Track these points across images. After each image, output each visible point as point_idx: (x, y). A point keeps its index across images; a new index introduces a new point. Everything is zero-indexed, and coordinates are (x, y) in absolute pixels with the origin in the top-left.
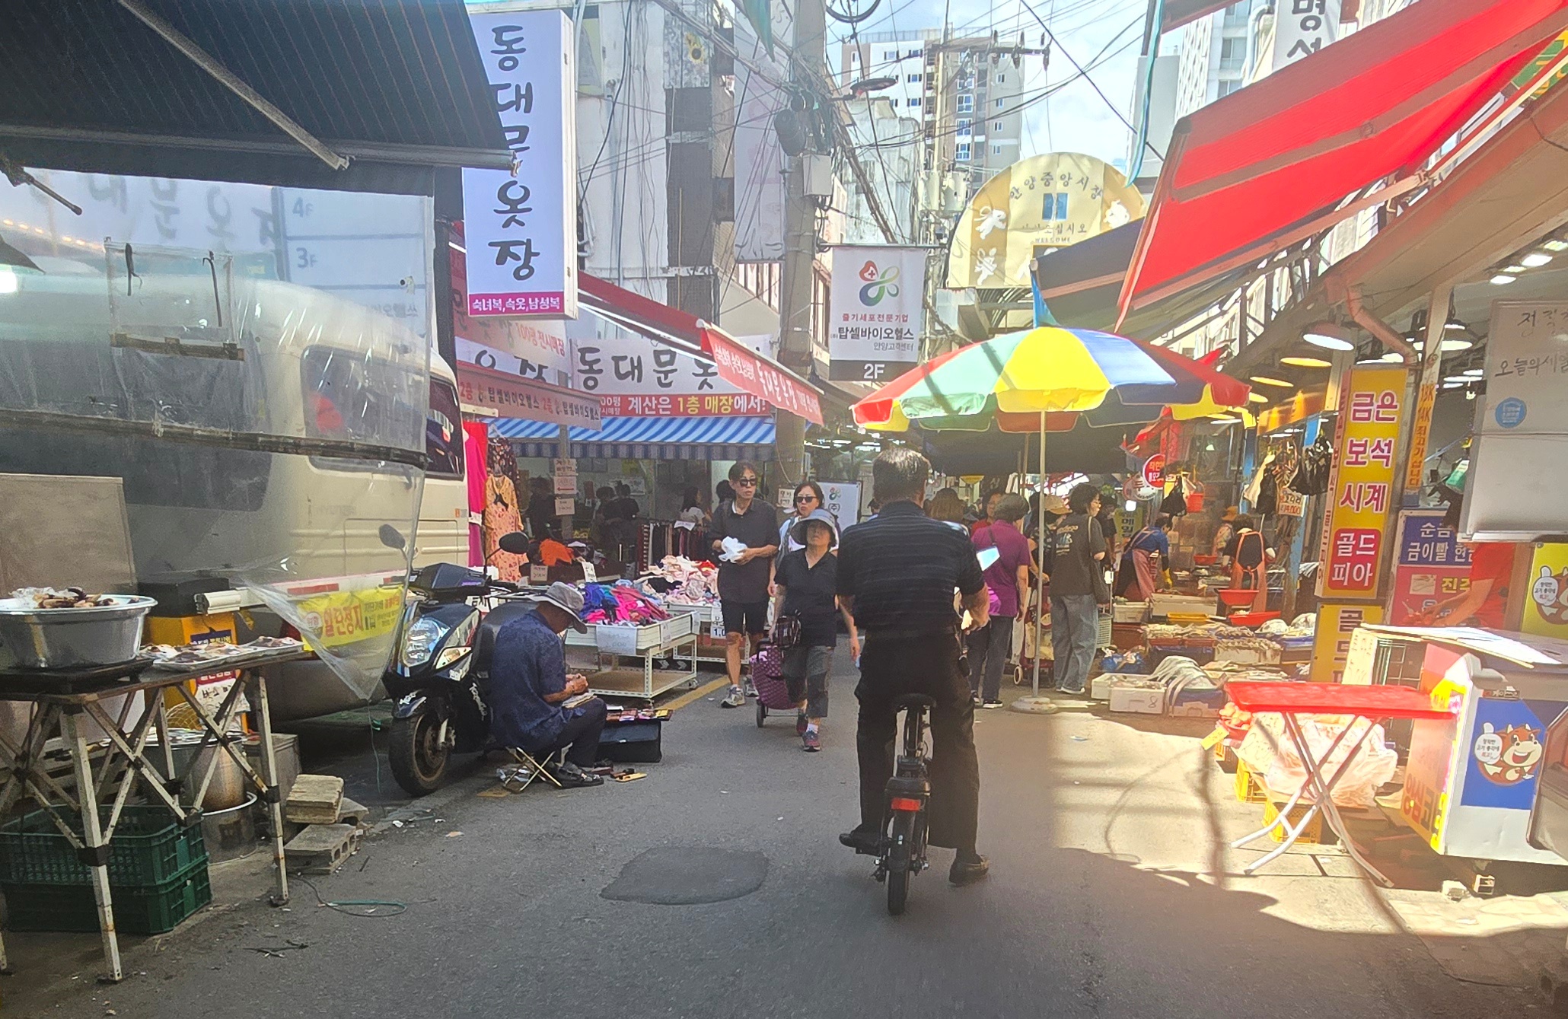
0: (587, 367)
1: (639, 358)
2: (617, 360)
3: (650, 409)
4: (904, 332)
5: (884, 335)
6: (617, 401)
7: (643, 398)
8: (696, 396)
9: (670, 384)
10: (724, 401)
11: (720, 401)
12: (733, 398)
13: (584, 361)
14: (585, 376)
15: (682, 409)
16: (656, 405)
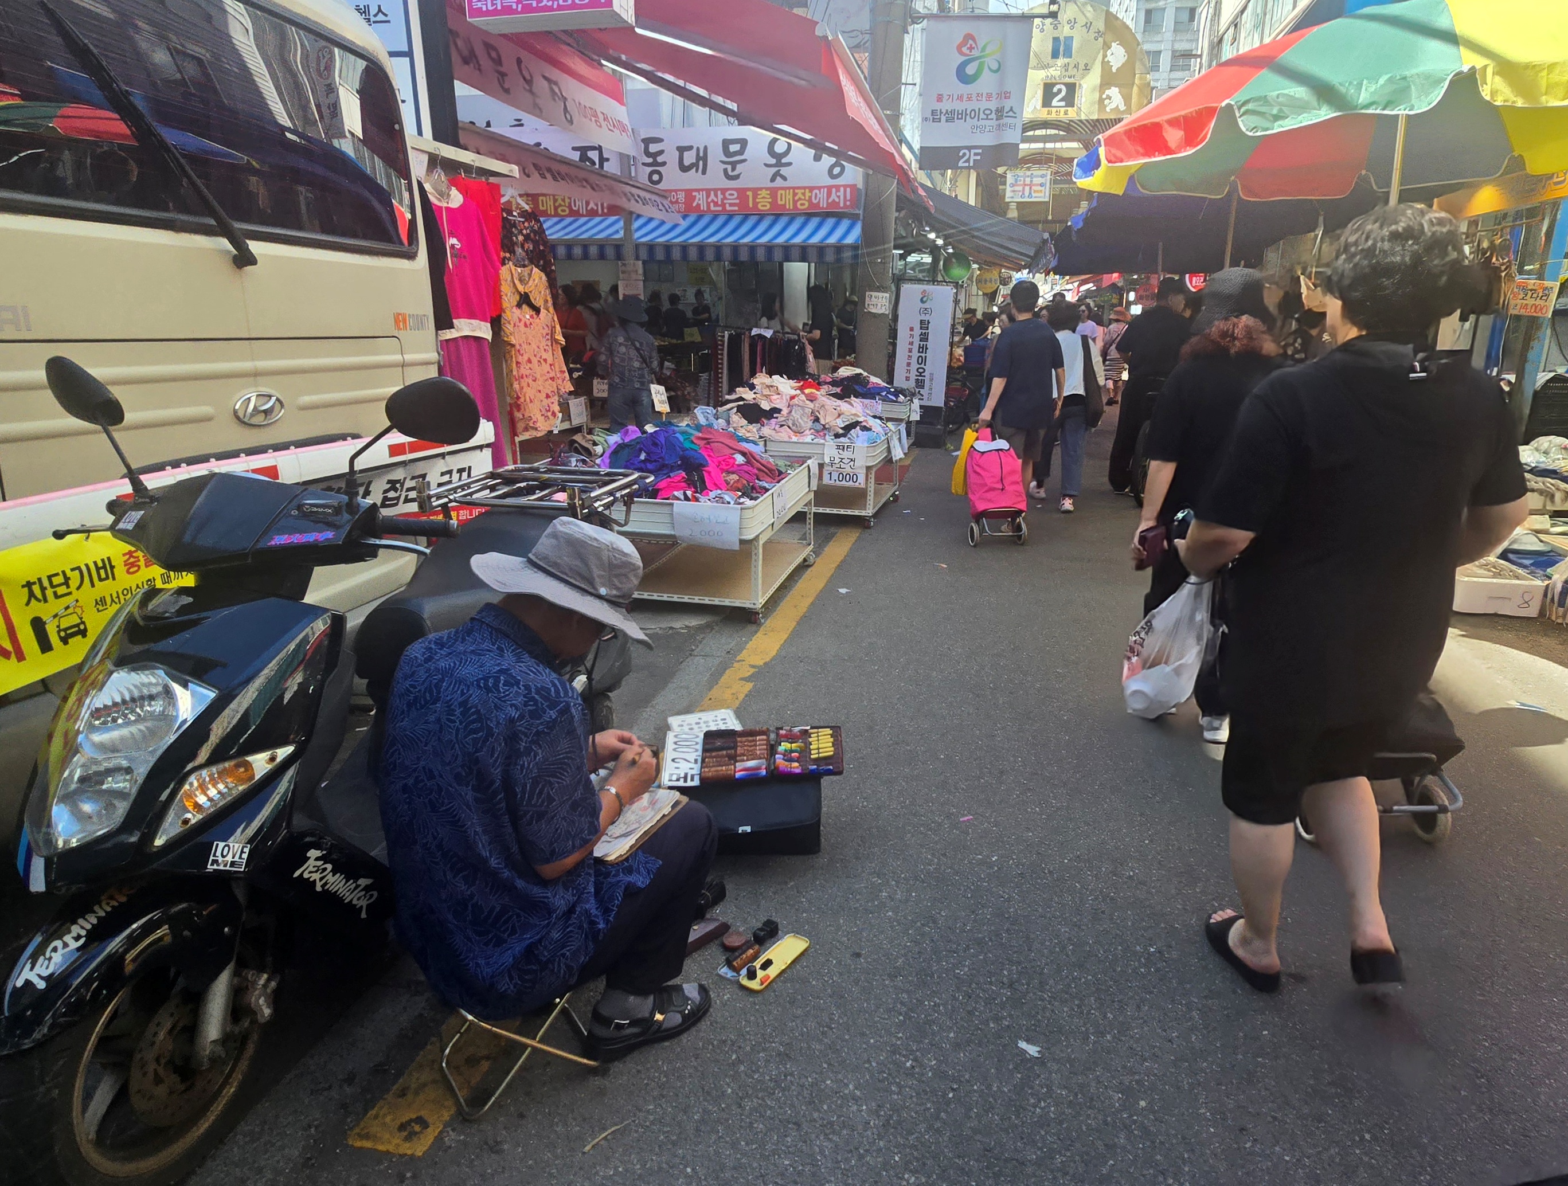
0: (650, 160)
1: (706, 148)
3: (716, 204)
4: (1007, 109)
5: (982, 116)
6: (681, 196)
7: (708, 191)
8: (767, 189)
9: (737, 177)
10: (800, 195)
11: (795, 194)
12: (811, 191)
13: (647, 153)
14: (649, 169)
15: (751, 205)
16: (722, 200)
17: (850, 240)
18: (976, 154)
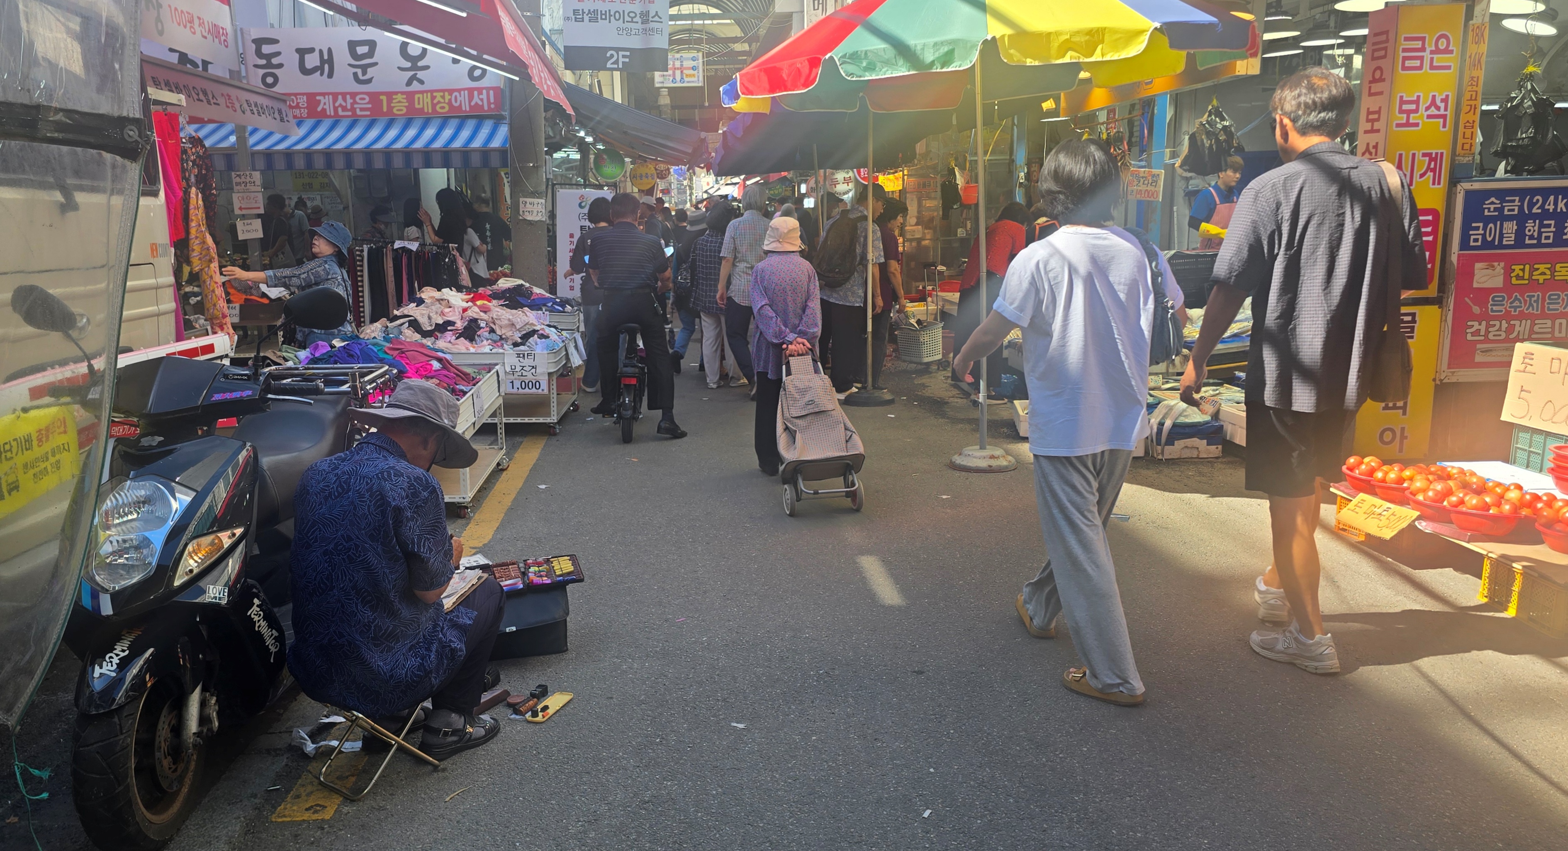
0: (264, 62)
1: (330, 50)
2: (302, 52)
3: (344, 109)
4: (652, 14)
5: (627, 18)
6: (303, 101)
7: (335, 96)
8: (402, 93)
9: (369, 81)
10: (439, 98)
11: (433, 98)
12: (451, 94)
13: (259, 54)
14: (261, 72)
15: (385, 109)
16: (352, 104)
17: (496, 143)
18: (624, 56)
